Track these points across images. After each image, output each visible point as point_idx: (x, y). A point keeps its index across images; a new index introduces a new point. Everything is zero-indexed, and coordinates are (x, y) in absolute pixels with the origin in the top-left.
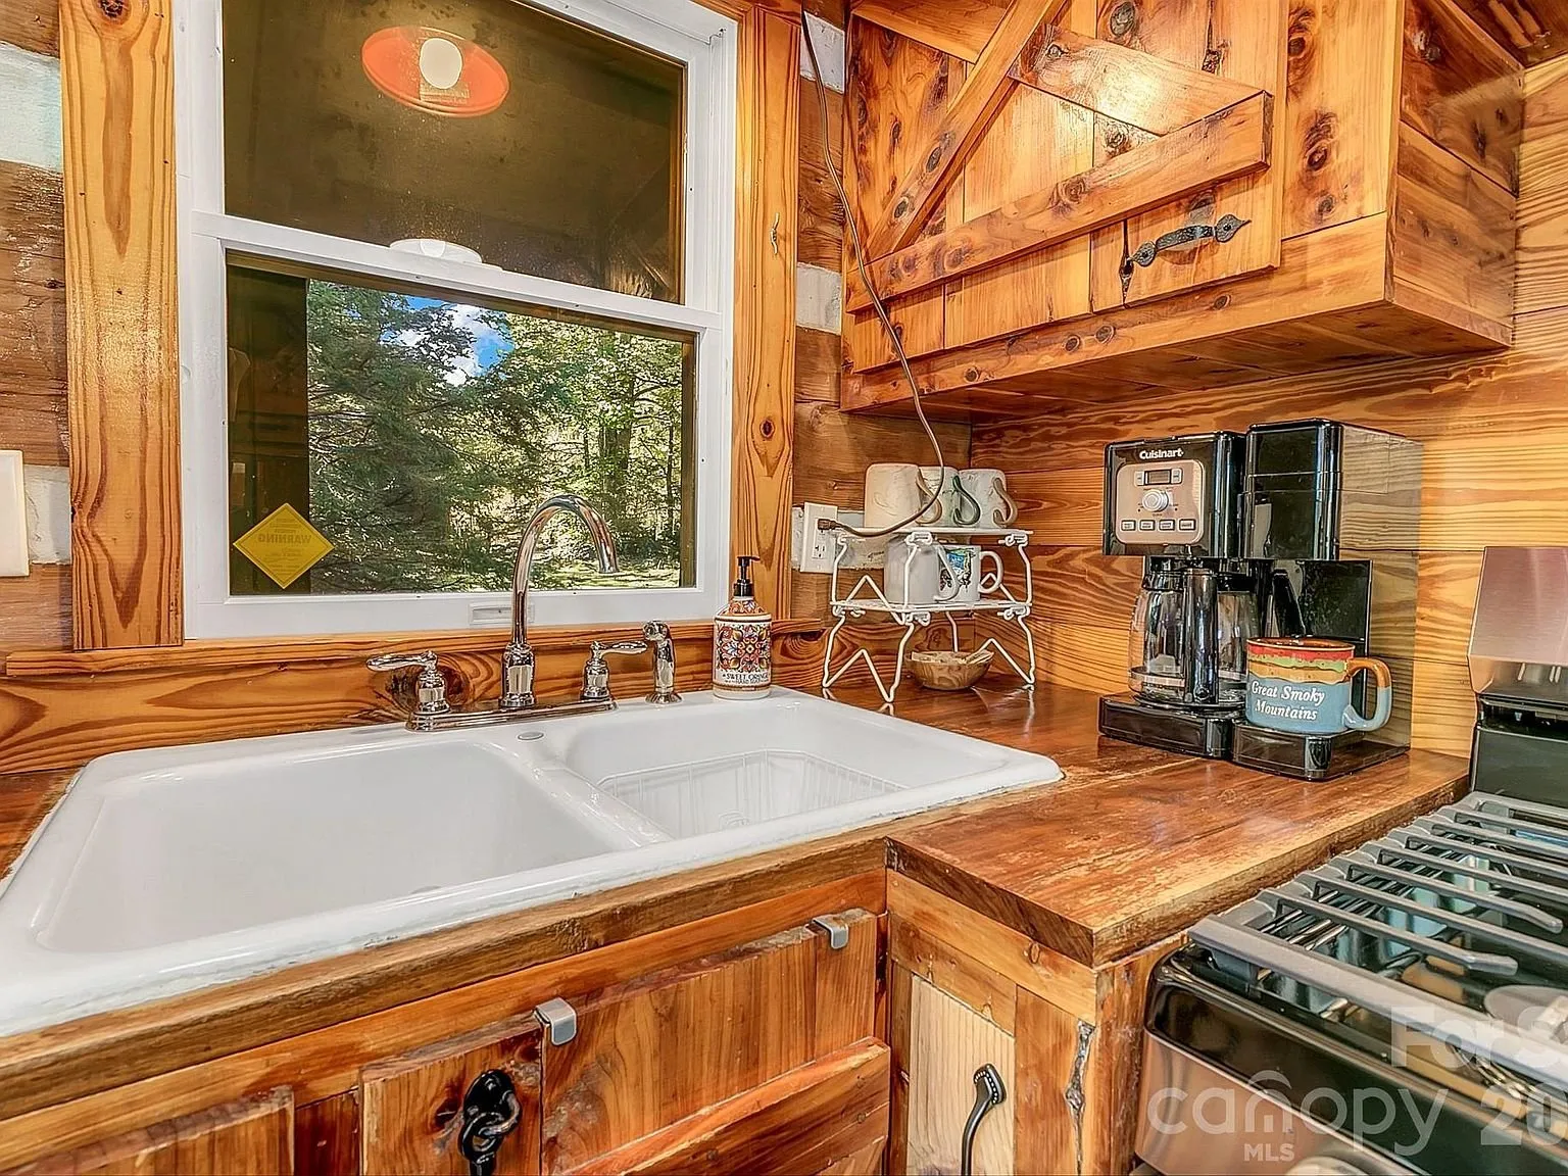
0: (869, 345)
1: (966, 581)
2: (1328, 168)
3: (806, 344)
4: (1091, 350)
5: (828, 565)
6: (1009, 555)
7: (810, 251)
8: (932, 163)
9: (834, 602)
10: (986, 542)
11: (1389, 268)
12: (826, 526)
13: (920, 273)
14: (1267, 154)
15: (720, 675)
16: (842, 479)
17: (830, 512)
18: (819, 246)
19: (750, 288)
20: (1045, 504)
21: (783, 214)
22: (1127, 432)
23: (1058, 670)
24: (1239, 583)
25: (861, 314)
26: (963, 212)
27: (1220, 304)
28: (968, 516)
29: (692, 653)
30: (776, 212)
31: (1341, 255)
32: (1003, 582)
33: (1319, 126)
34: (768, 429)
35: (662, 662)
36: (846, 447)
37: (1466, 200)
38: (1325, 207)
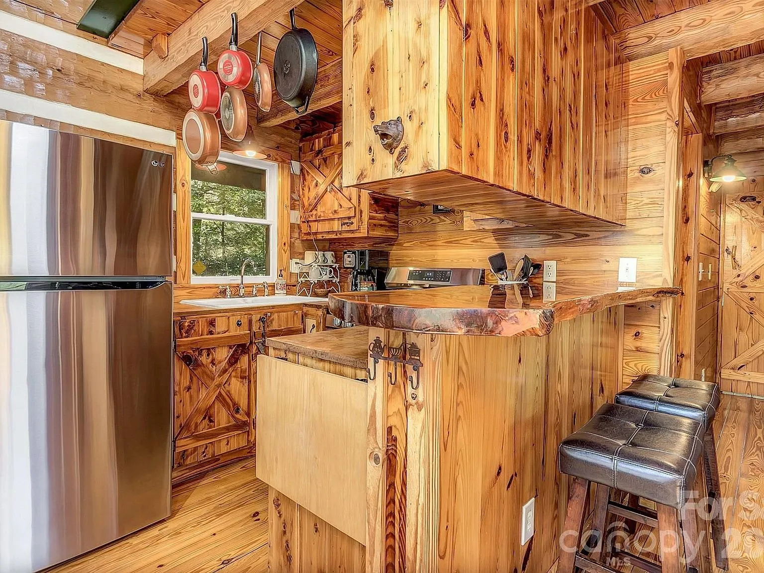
0: (305, 228)
1: (326, 275)
2: (362, 217)
3: (292, 226)
4: (339, 236)
5: (297, 271)
6: (334, 269)
7: (293, 208)
8: (316, 198)
9: (299, 279)
10: (331, 267)
11: (368, 232)
12: (297, 263)
13: (314, 218)
14: (355, 215)
15: (276, 292)
16: (300, 254)
17: (298, 261)
18: (295, 206)
19: (281, 217)
21: (288, 202)
25: (304, 222)
26: (320, 209)
27: (352, 233)
28: (326, 262)
29: (270, 288)
30: (286, 202)
31: (364, 229)
32: (333, 274)
33: (361, 212)
34: (285, 244)
35: (266, 289)
36: (301, 247)
37: (385, 220)
38: (362, 223)
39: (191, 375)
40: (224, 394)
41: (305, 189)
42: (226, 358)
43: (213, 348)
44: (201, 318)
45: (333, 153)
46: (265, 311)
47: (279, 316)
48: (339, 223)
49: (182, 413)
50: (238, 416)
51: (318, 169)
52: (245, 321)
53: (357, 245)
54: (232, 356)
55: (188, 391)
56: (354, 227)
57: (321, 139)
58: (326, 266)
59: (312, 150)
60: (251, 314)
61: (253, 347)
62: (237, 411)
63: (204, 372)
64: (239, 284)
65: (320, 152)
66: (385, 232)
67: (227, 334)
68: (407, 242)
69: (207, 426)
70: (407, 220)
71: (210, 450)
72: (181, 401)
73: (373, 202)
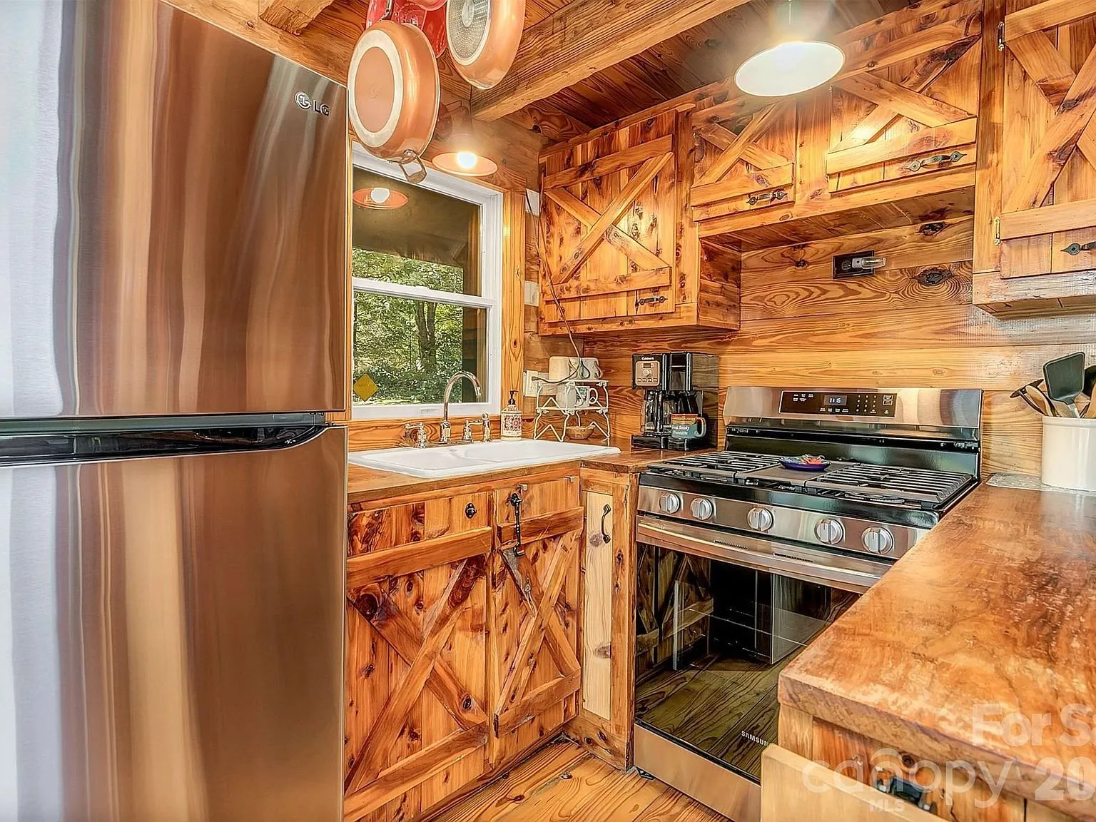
0: (551, 314)
1: (585, 399)
2: (685, 288)
3: (527, 309)
4: (627, 326)
5: (535, 394)
6: (600, 390)
7: (529, 276)
8: (576, 256)
9: (537, 408)
10: (592, 385)
11: (698, 316)
12: (534, 379)
13: (572, 293)
14: (671, 282)
15: (504, 433)
16: (539, 361)
17: (535, 374)
18: (531, 274)
19: (508, 290)
20: (613, 371)
21: (520, 265)
22: (640, 346)
23: (617, 432)
24: (670, 398)
25: (549, 302)
26: (586, 276)
27: (661, 319)
28: (586, 375)
30: (517, 265)
31: (688, 311)
32: (598, 400)
33: (683, 277)
34: (515, 343)
35: (486, 428)
36: (540, 349)
37: (722, 293)
38: (685, 298)
39: (373, 640)
40: (441, 671)
41: (551, 241)
42: (444, 589)
43: (420, 572)
44: (395, 503)
45: (619, 166)
46: (516, 480)
47: (541, 490)
48: (631, 301)
49: (353, 731)
50: (468, 716)
51: (581, 201)
52: (481, 506)
53: (643, 346)
54: (459, 584)
55: (368, 675)
56: (667, 307)
57: (589, 143)
58: (586, 384)
59: (568, 165)
60: (489, 489)
61: (496, 559)
62: (467, 704)
63: (403, 630)
64: (439, 419)
65: (587, 167)
66: (721, 318)
67: (447, 538)
68: (760, 338)
69: (406, 751)
70: (762, 294)
71: (412, 803)
72: (351, 704)
73: (705, 258)
